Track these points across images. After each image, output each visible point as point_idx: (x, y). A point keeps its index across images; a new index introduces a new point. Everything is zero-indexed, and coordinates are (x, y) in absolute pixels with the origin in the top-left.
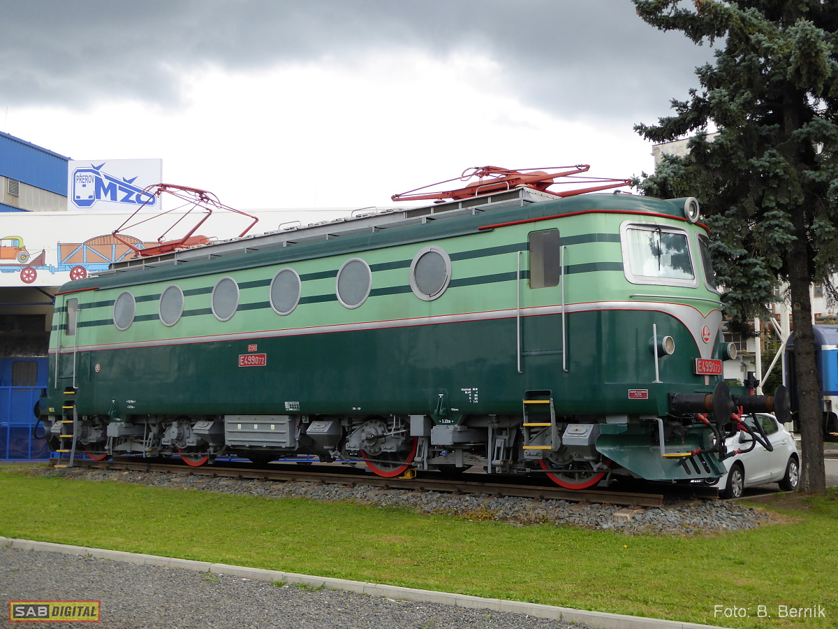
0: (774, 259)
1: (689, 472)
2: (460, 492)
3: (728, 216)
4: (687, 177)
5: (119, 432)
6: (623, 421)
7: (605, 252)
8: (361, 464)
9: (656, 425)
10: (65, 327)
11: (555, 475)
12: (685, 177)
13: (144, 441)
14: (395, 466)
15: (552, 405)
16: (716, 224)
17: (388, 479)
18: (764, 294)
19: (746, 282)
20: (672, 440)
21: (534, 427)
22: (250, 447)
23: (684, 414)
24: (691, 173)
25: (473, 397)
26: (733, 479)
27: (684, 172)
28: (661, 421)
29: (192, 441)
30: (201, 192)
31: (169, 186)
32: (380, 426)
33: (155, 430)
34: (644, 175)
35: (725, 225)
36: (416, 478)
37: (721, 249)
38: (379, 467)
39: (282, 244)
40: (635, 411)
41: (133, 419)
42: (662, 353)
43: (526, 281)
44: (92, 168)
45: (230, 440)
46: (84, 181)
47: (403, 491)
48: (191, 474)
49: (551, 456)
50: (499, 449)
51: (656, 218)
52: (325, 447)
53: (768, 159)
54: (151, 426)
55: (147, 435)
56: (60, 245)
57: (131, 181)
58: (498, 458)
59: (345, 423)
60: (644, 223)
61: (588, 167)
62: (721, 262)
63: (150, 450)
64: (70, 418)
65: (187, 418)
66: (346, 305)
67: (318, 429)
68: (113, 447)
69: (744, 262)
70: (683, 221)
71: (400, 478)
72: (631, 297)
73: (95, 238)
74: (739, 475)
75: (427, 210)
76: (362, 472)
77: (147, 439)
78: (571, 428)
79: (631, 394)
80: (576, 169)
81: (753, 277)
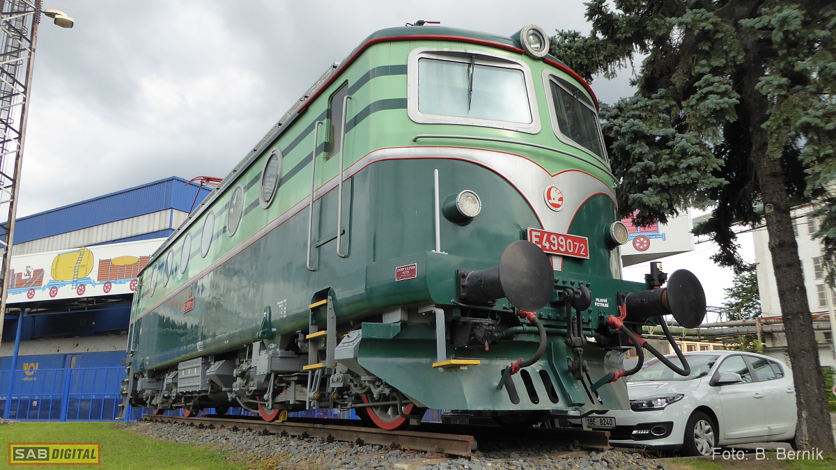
1: (514, 398)
6: (397, 318)
7: (384, 88)
15: (330, 305)
18: (695, 174)
22: (186, 392)
25: (283, 310)
26: (697, 432)
28: (440, 313)
38: (266, 410)
43: (323, 154)
51: (468, 45)
58: (314, 390)
60: (446, 50)
70: (519, 53)
71: (276, 421)
72: (415, 141)
74: (708, 427)
78: (346, 336)
79: (399, 274)
81: (680, 156)
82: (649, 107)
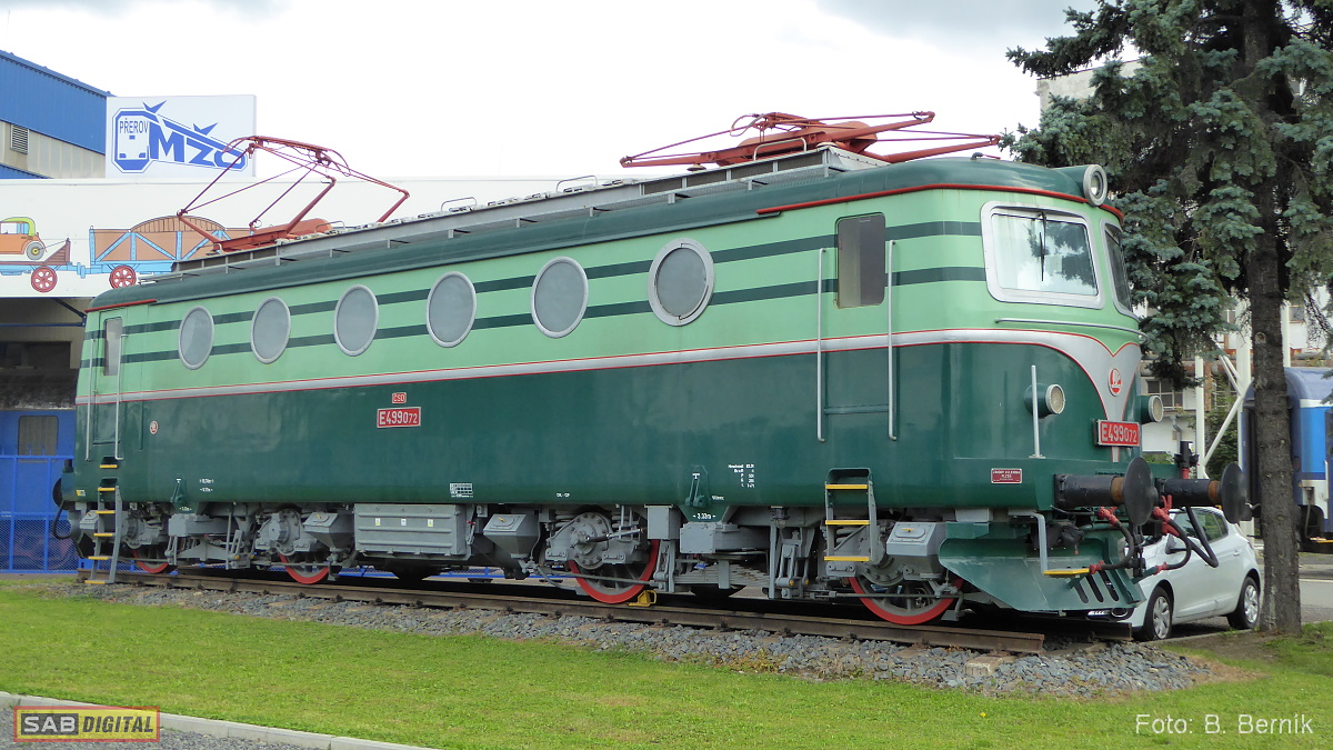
0: (1226, 264)
1: (1085, 599)
2: (725, 628)
3: (1153, 195)
4: (1089, 133)
5: (188, 529)
6: (983, 517)
7: (955, 251)
8: (570, 583)
9: (1034, 525)
10: (102, 362)
11: (875, 601)
12: (1086, 133)
13: (227, 543)
14: (623, 585)
15: (871, 492)
16: (1135, 207)
17: (611, 607)
18: (1208, 318)
19: (1181, 300)
20: (1059, 547)
21: (841, 527)
22: (395, 554)
23: (1079, 508)
24: (1096, 126)
25: (746, 479)
26: (1156, 611)
27: (1085, 124)
28: (1041, 519)
29: (303, 544)
30: (318, 150)
31: (267, 140)
32: (600, 523)
33: (244, 526)
34: (1022, 130)
35: (1148, 208)
36: (657, 604)
37: (1142, 247)
38: (597, 587)
39: (445, 234)
40: (1000, 503)
41: (210, 509)
42: (1045, 411)
43: (831, 295)
44: (145, 110)
45: (362, 543)
46: (132, 129)
47: (635, 625)
48: (302, 596)
49: (869, 571)
50: (787, 560)
51: (1037, 197)
52: (513, 556)
53: (1219, 105)
54: (238, 520)
55: (233, 533)
56: (93, 232)
57: (207, 130)
58: (785, 575)
59: (544, 518)
60: (1019, 205)
61: (932, 116)
62: (1141, 268)
63: (237, 557)
64: (110, 506)
65: (294, 508)
66: (547, 331)
67: (503, 527)
68: (178, 553)
69: (1177, 267)
70: (1081, 202)
72: (997, 322)
73: (149, 222)
74: (1165, 604)
75: (676, 181)
76: (570, 595)
77: (231, 541)
78: (900, 528)
79: (997, 477)
80: (912, 118)
81: (1192, 292)
82: (1151, 211)
